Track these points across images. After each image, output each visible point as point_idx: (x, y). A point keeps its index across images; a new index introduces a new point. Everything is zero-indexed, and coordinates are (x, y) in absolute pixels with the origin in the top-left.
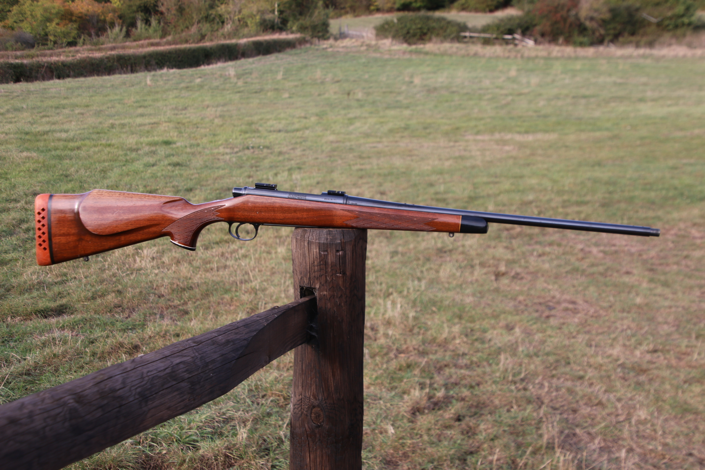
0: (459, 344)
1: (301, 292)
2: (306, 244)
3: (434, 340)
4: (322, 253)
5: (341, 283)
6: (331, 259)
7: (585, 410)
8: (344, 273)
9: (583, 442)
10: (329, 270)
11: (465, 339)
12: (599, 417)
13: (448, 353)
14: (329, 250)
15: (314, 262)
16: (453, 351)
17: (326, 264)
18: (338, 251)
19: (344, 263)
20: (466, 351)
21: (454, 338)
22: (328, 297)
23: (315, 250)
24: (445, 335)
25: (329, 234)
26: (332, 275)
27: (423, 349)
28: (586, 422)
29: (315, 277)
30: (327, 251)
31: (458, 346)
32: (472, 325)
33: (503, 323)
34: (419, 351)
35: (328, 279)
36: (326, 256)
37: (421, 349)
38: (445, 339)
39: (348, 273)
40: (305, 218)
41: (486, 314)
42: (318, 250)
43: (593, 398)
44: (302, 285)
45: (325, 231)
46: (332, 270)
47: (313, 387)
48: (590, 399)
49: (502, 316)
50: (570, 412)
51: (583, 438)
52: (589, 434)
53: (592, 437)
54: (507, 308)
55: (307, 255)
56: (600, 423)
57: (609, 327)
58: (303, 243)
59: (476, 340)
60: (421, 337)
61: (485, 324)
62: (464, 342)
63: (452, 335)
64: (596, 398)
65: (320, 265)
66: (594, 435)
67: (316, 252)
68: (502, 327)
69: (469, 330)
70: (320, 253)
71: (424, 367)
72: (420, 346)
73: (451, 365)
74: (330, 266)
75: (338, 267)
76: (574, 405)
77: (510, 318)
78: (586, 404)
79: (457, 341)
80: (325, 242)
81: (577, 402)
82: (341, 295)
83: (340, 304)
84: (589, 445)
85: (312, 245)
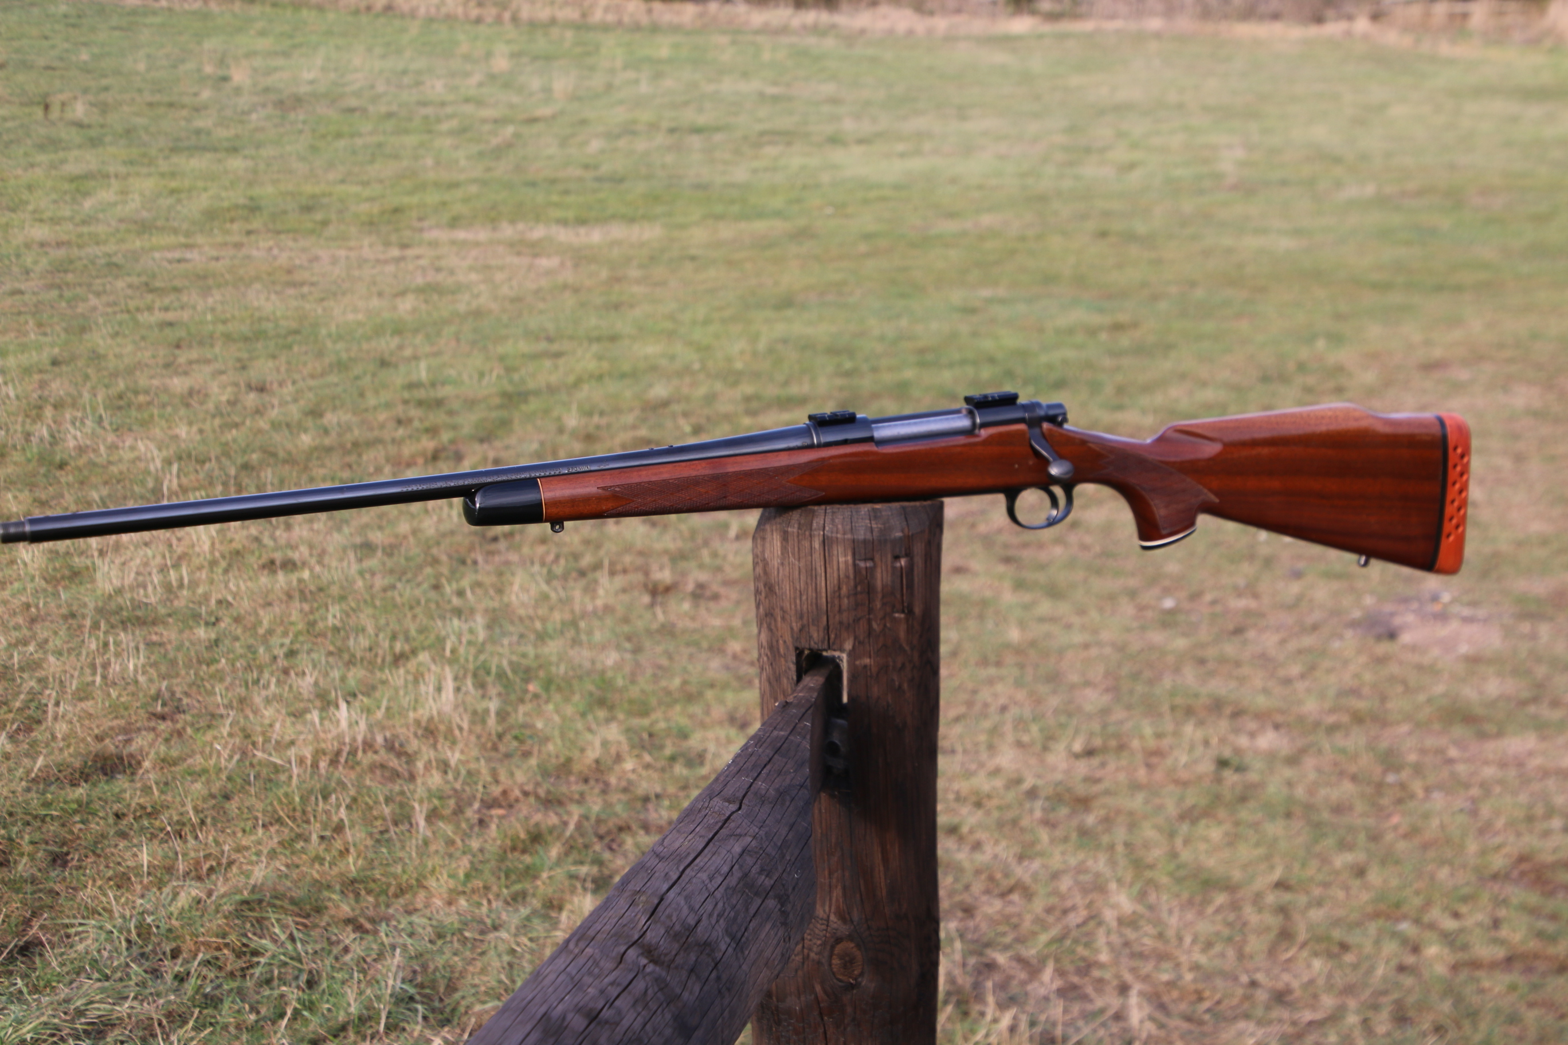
0: (634, 771)
1: (798, 664)
2: (817, 544)
3: (565, 768)
4: (862, 564)
5: (902, 634)
6: (882, 578)
7: (992, 907)
8: (909, 612)
9: (1015, 982)
10: (878, 604)
11: (647, 758)
12: (1028, 918)
13: (614, 797)
14: (877, 558)
15: (839, 588)
16: (625, 790)
17: (870, 590)
18: (897, 558)
19: (910, 586)
20: (658, 789)
21: (619, 758)
22: (874, 670)
23: (843, 559)
24: (593, 754)
25: (876, 517)
26: (884, 618)
27: (549, 792)
28: (1004, 934)
29: (841, 623)
30: (872, 559)
31: (633, 777)
32: (645, 722)
33: (718, 712)
34: (537, 797)
35: (875, 626)
36: (871, 571)
37: (542, 792)
38: (597, 762)
39: (917, 610)
41: (668, 692)
42: (850, 558)
43: (999, 876)
44: (804, 644)
45: (865, 509)
46: (884, 604)
47: (837, 893)
48: (991, 879)
49: (709, 694)
50: (960, 914)
51: (1012, 972)
52: (1020, 960)
54: (711, 675)
55: (820, 570)
56: (1034, 934)
57: (970, 704)
58: (807, 544)
59: (673, 759)
60: (533, 762)
61: (679, 716)
62: (647, 766)
63: (613, 751)
64: (1007, 875)
65: (855, 594)
66: (1034, 961)
67: (846, 562)
68: (721, 723)
69: (645, 736)
70: (855, 565)
71: (571, 837)
72: (537, 784)
73: (634, 827)
74: (880, 596)
75: (898, 596)
76: (966, 898)
77: (730, 697)
78: (987, 892)
79: (629, 765)
80: (869, 536)
81: (967, 887)
82: (903, 665)
83: (900, 687)
84: (1029, 988)
85: (835, 547)
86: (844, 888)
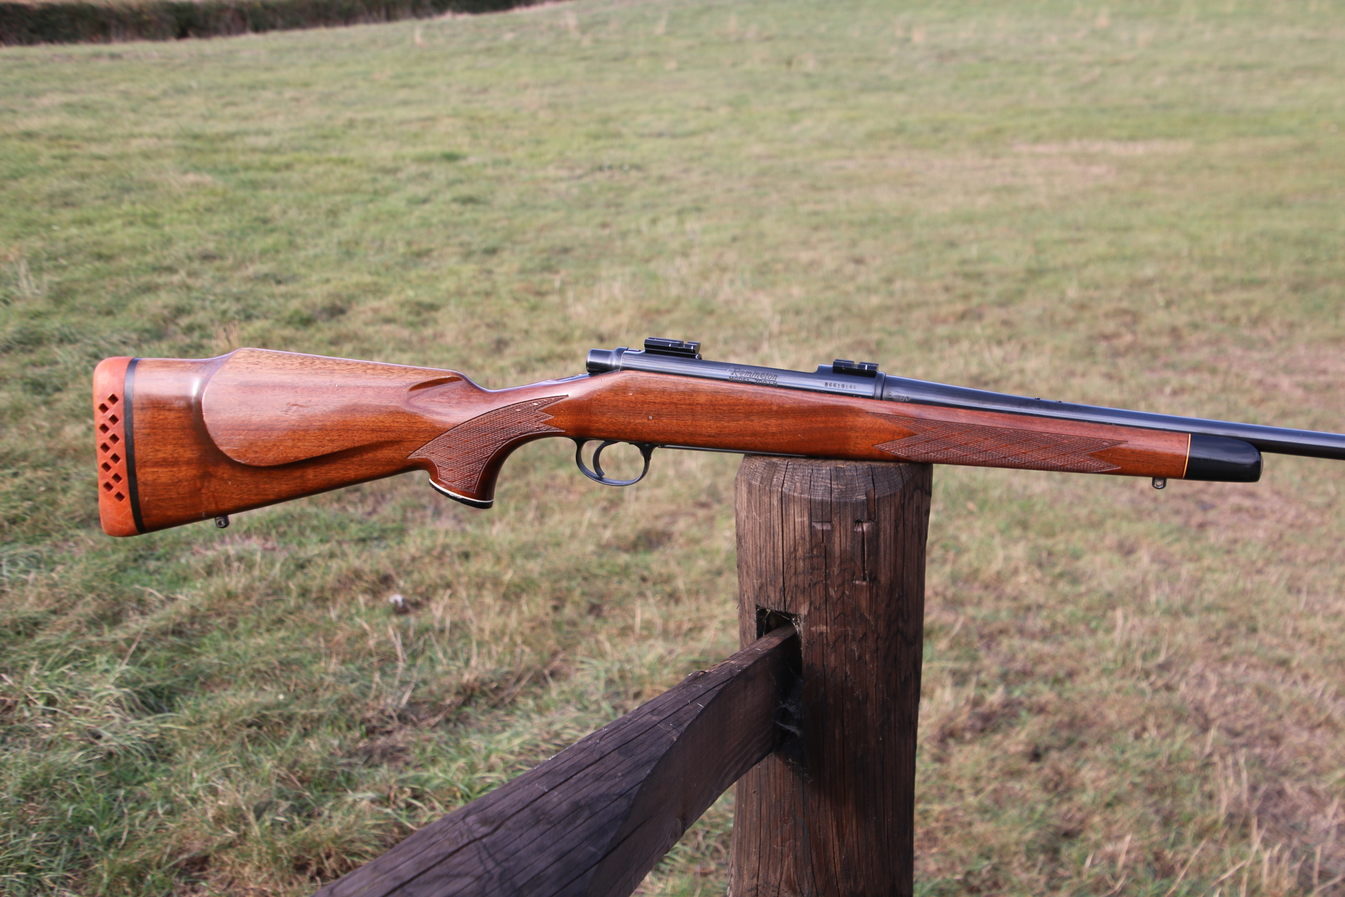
0: (1026, 583)
1: (759, 621)
2: (775, 502)
3: (974, 574)
4: (818, 527)
5: (864, 603)
6: (840, 543)
7: (1298, 738)
8: (874, 579)
9: (1300, 812)
10: (836, 570)
11: (1038, 574)
12: (1329, 753)
13: (1005, 604)
14: (836, 520)
15: (795, 550)
16: (1015, 599)
17: (827, 554)
18: (858, 522)
19: (875, 552)
20: (1042, 600)
21: (1016, 572)
22: (831, 639)
23: (799, 519)
24: (997, 565)
25: (837, 478)
26: (843, 584)
27: (954, 595)
28: (1304, 765)
29: (796, 586)
30: (830, 522)
31: (1024, 589)
32: (1049, 543)
33: (1111, 539)
34: (945, 598)
35: (832, 592)
36: (828, 535)
37: (949, 593)
38: (998, 573)
39: (883, 579)
40: (774, 434)
41: (1076, 519)
42: (806, 519)
43: (1312, 710)
44: (763, 604)
45: (826, 467)
46: (842, 571)
47: (789, 861)
48: (1305, 712)
49: (1110, 523)
50: (1267, 741)
51: (1299, 802)
52: (1311, 792)
53: (1320, 802)
54: (1118, 507)
55: (778, 529)
56: (1331, 768)
58: (767, 500)
59: (1061, 575)
60: (948, 568)
61: (1077, 540)
62: (1037, 581)
63: (1012, 565)
64: (1319, 710)
65: (811, 558)
66: (1323, 795)
67: (802, 523)
68: (1110, 549)
69: (1044, 555)
70: (811, 527)
71: (957, 635)
72: (946, 588)
73: (1013, 630)
74: (838, 562)
75: (859, 563)
76: (1275, 727)
77: (1125, 527)
78: (1298, 723)
79: (1023, 578)
80: (827, 498)
81: (1280, 717)
82: (865, 635)
83: (860, 658)
84: (1312, 819)
85: (791, 505)
86: (795, 858)
